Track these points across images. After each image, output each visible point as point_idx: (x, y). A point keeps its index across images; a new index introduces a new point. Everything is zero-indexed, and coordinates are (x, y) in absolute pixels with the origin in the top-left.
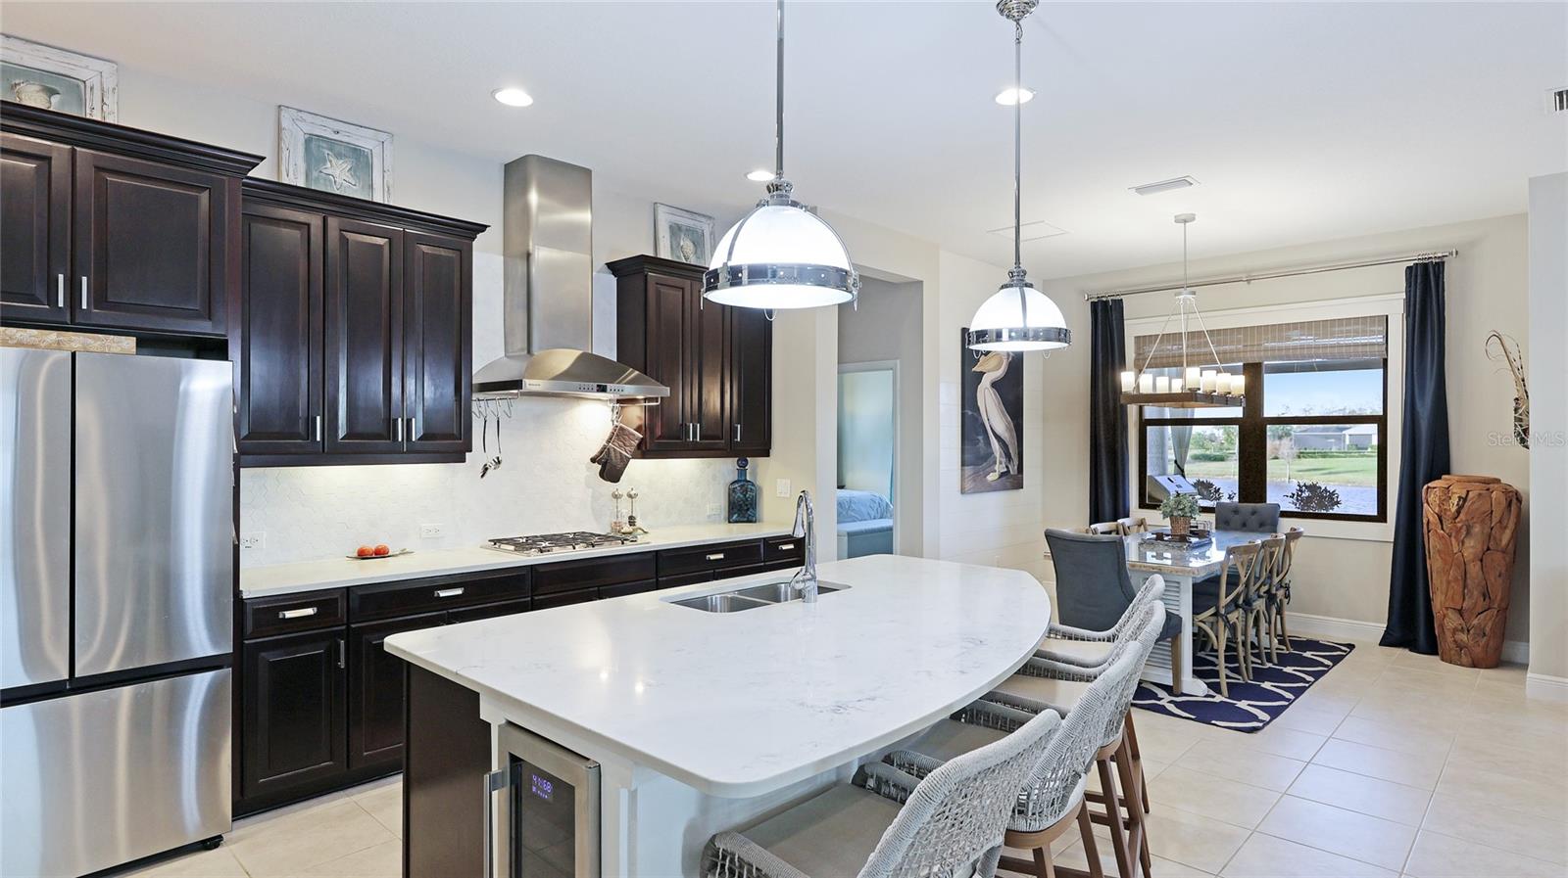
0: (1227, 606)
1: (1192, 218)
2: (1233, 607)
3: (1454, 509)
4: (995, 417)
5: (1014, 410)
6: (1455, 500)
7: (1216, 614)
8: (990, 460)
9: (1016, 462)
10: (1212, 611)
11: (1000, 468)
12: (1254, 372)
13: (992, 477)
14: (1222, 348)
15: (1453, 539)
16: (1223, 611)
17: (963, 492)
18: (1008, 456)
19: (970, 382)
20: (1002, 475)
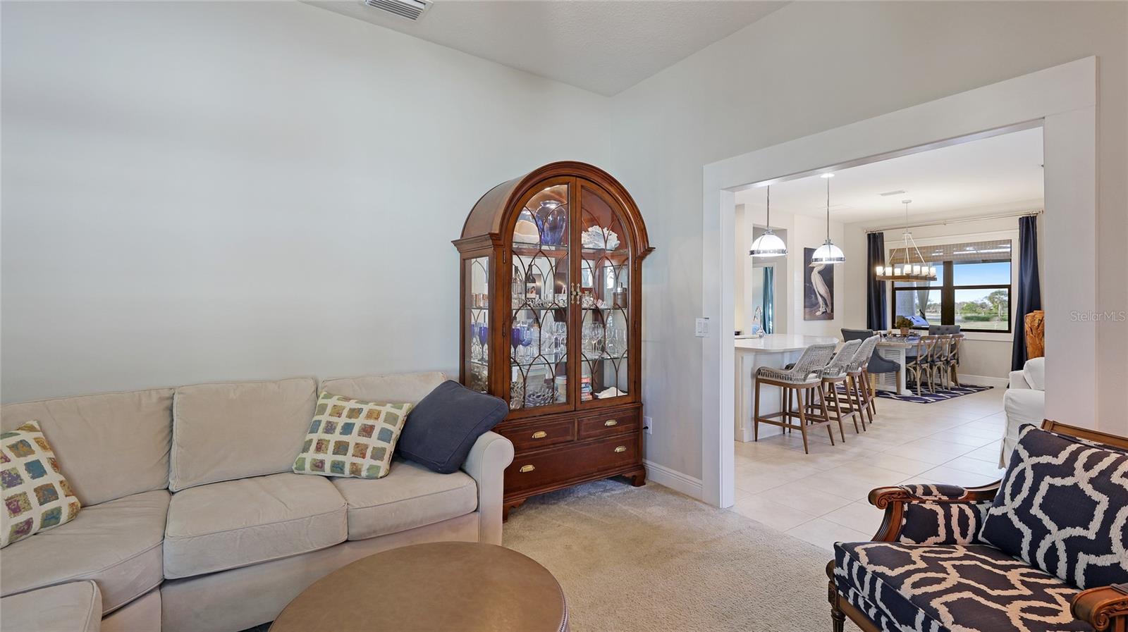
0: (921, 361)
1: (910, 201)
2: (925, 362)
3: (1037, 325)
4: (819, 286)
5: (829, 283)
6: (1037, 321)
7: (916, 364)
8: (818, 306)
9: (830, 307)
10: (914, 362)
11: (822, 309)
12: (948, 266)
13: (818, 313)
14: (925, 255)
15: (1037, 339)
16: (919, 362)
17: (805, 319)
18: (826, 304)
19: (808, 271)
20: (823, 313)
